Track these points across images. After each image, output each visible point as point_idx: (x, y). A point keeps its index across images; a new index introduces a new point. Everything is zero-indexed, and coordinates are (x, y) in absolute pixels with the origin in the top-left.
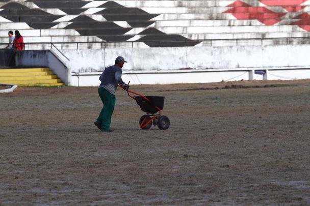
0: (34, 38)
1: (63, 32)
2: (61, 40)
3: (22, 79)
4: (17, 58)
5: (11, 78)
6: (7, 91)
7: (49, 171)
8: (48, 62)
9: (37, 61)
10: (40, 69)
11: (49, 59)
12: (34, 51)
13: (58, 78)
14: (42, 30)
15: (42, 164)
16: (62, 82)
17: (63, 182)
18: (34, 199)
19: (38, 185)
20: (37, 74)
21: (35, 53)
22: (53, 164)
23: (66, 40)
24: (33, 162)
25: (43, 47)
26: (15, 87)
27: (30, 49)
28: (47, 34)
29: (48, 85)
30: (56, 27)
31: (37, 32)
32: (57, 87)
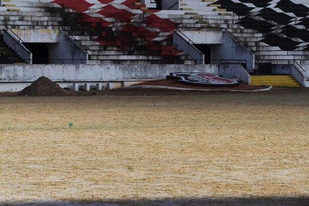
0: (283, 57)
1: (301, 53)
2: (300, 58)
3: (275, 82)
4: (272, 69)
5: (269, 82)
6: (266, 90)
7: (292, 149)
8: (291, 72)
9: (285, 71)
10: (287, 76)
11: (292, 70)
12: (283, 65)
13: (297, 82)
14: (289, 52)
15: (289, 144)
16: (300, 84)
17: (300, 156)
18: (285, 166)
19: (287, 157)
20: (285, 79)
21: (284, 66)
22: (295, 144)
23: (303, 58)
24: (284, 142)
25: (289, 62)
26: (271, 87)
27: (281, 63)
28: (291, 54)
29: (291, 86)
30: (297, 49)
31: (285, 53)
32: (296, 87)
